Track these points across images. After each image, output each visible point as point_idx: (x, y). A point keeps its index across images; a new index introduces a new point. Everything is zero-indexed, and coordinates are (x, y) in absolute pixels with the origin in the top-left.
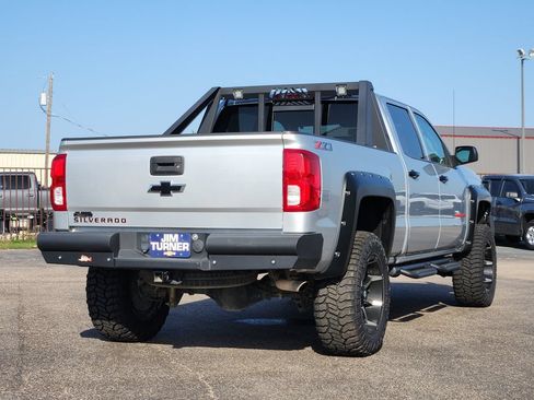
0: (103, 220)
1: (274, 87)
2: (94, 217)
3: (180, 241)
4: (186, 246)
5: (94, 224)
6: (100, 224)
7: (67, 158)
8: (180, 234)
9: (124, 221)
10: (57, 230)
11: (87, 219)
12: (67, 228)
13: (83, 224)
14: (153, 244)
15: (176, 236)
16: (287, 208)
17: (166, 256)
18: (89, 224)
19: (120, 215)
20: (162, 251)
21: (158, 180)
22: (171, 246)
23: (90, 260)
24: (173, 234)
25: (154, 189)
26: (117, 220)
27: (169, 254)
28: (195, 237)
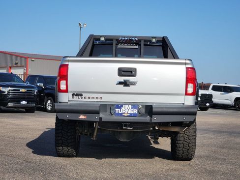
0: (89, 98)
1: (122, 37)
2: (83, 96)
3: (132, 108)
4: (135, 111)
5: (83, 99)
6: (87, 100)
7: (69, 66)
8: (132, 105)
9: (101, 98)
10: (60, 102)
11: (80, 97)
12: (67, 101)
13: (77, 99)
14: (117, 110)
15: (130, 106)
16: (187, 94)
17: (124, 116)
18: (80, 100)
19: (99, 95)
20: (122, 113)
21: (122, 79)
22: (127, 110)
23: (85, 117)
24: (129, 105)
25: (120, 83)
26: (97, 98)
27: (126, 115)
28: (140, 107)
